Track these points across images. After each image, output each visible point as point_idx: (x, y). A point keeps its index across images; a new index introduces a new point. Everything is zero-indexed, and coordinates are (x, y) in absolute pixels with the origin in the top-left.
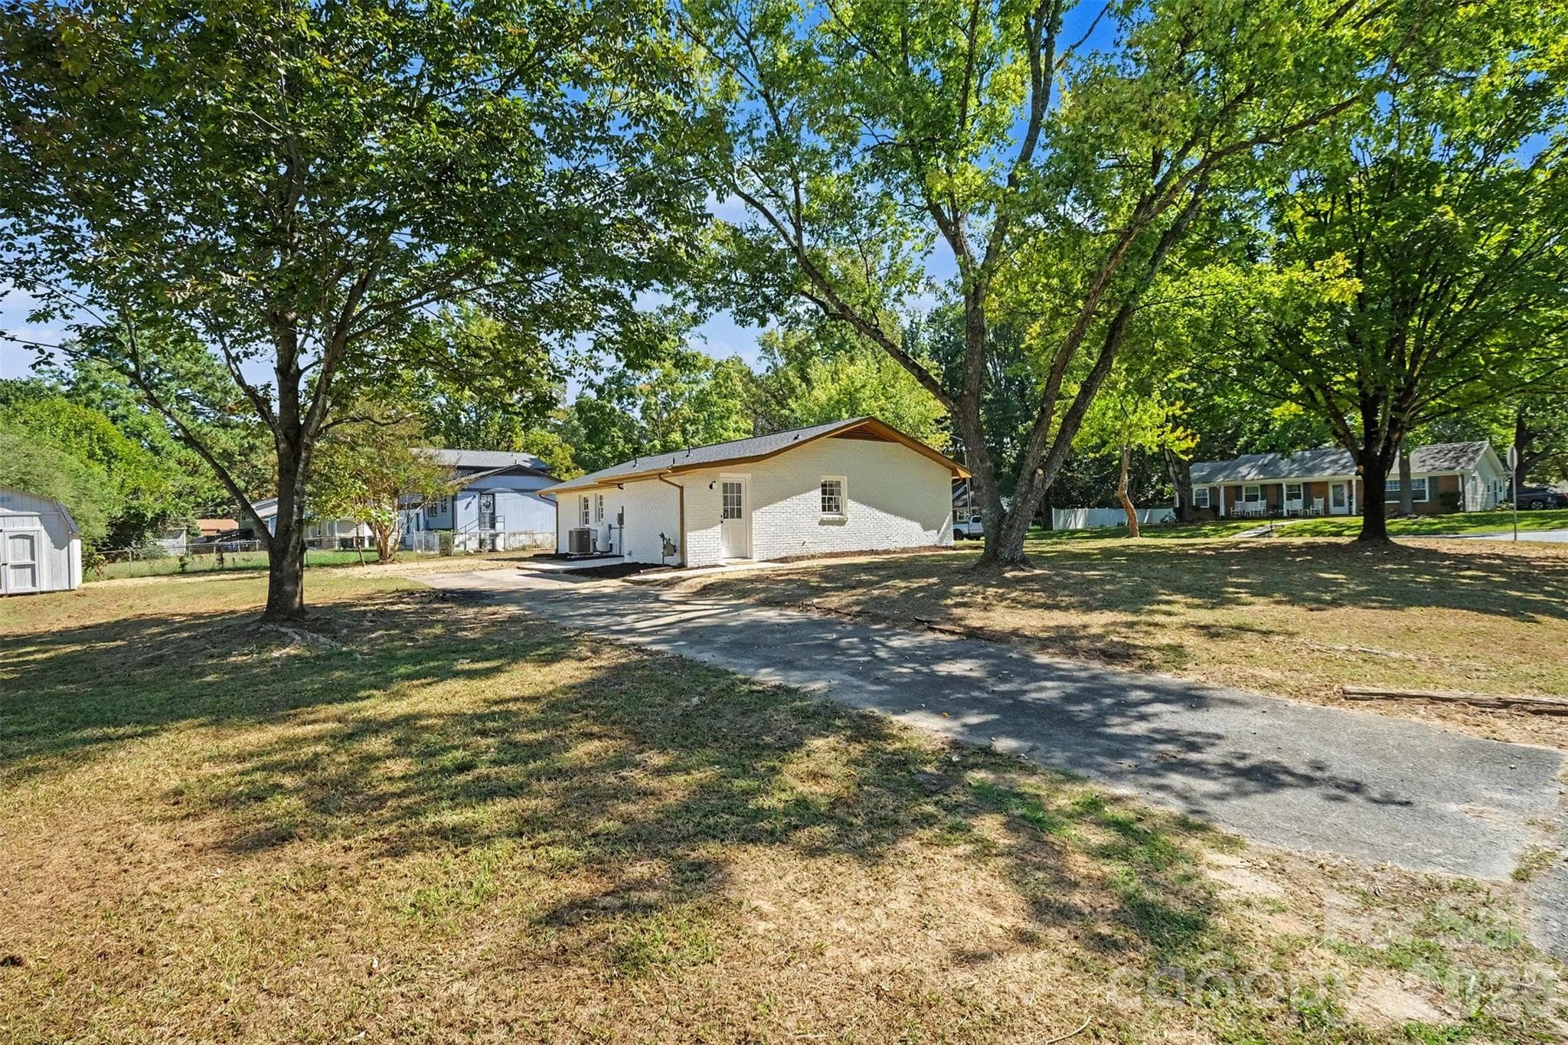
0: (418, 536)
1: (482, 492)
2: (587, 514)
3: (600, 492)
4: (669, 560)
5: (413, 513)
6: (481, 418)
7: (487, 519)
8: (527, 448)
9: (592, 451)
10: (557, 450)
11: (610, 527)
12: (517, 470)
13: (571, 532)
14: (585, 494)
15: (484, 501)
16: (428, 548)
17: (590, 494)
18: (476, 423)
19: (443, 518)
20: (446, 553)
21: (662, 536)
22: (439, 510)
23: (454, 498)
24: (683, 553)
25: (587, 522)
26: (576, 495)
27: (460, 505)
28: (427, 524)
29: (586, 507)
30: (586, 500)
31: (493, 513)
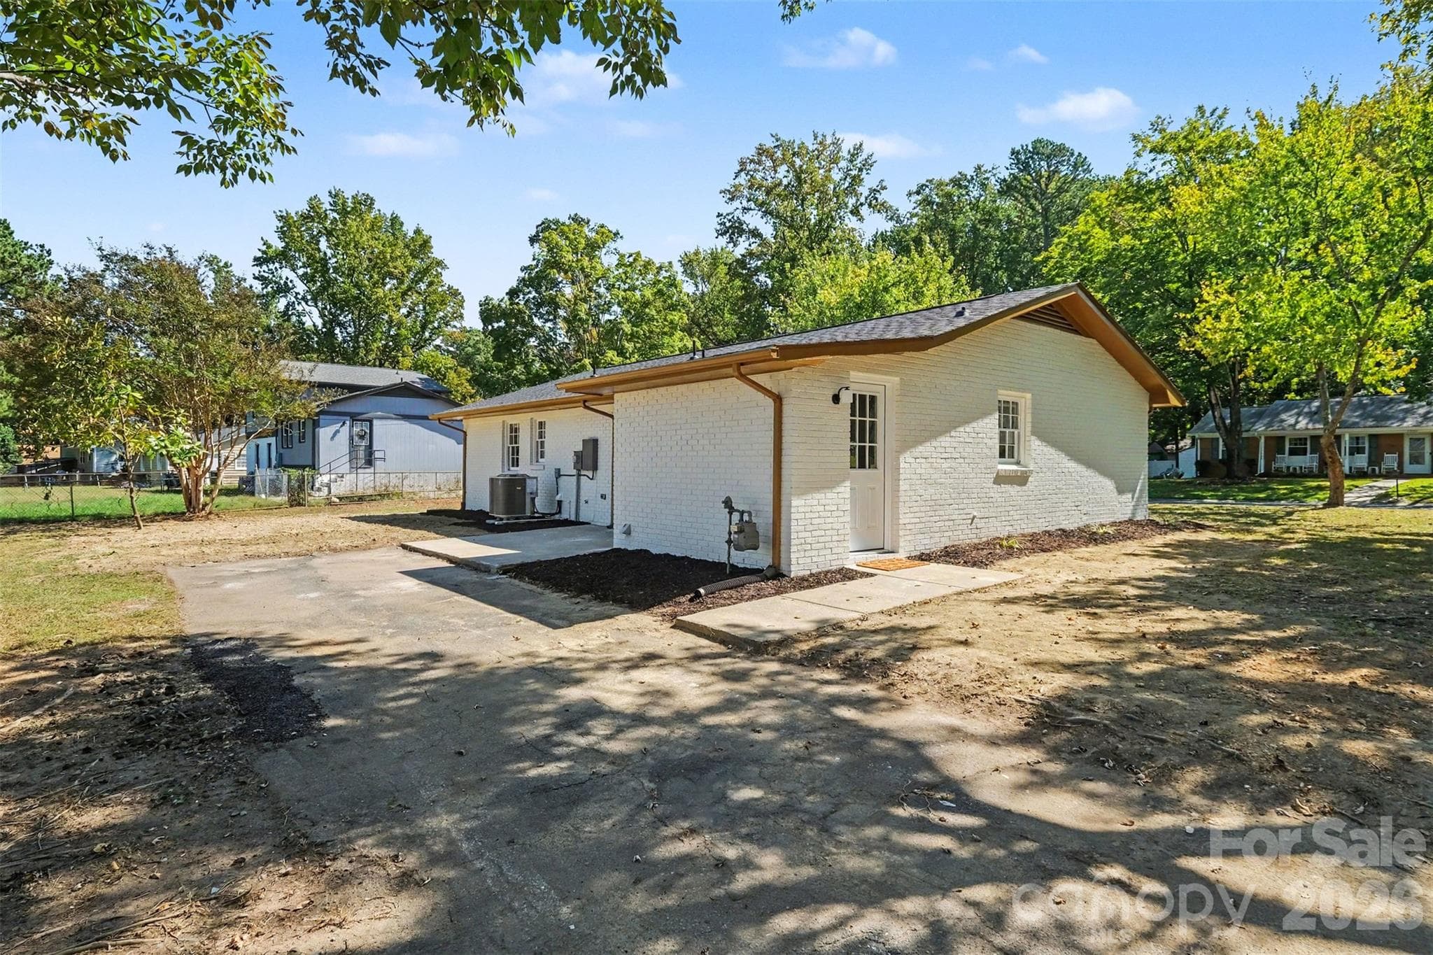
0: (264, 475)
1: (354, 417)
2: (516, 451)
3: (539, 416)
4: (740, 558)
5: (263, 443)
6: (361, 333)
7: (361, 454)
8: (416, 367)
9: (500, 371)
10: (452, 374)
11: (558, 474)
12: (404, 390)
13: (492, 480)
14: (511, 419)
15: (356, 430)
16: (276, 491)
17: (523, 421)
18: (355, 339)
19: (299, 453)
20: (296, 500)
21: (728, 503)
22: (296, 440)
23: (316, 424)
24: (776, 542)
25: (516, 463)
26: (497, 420)
27: (324, 433)
28: (280, 457)
29: (514, 439)
30: (514, 430)
31: (371, 446)
